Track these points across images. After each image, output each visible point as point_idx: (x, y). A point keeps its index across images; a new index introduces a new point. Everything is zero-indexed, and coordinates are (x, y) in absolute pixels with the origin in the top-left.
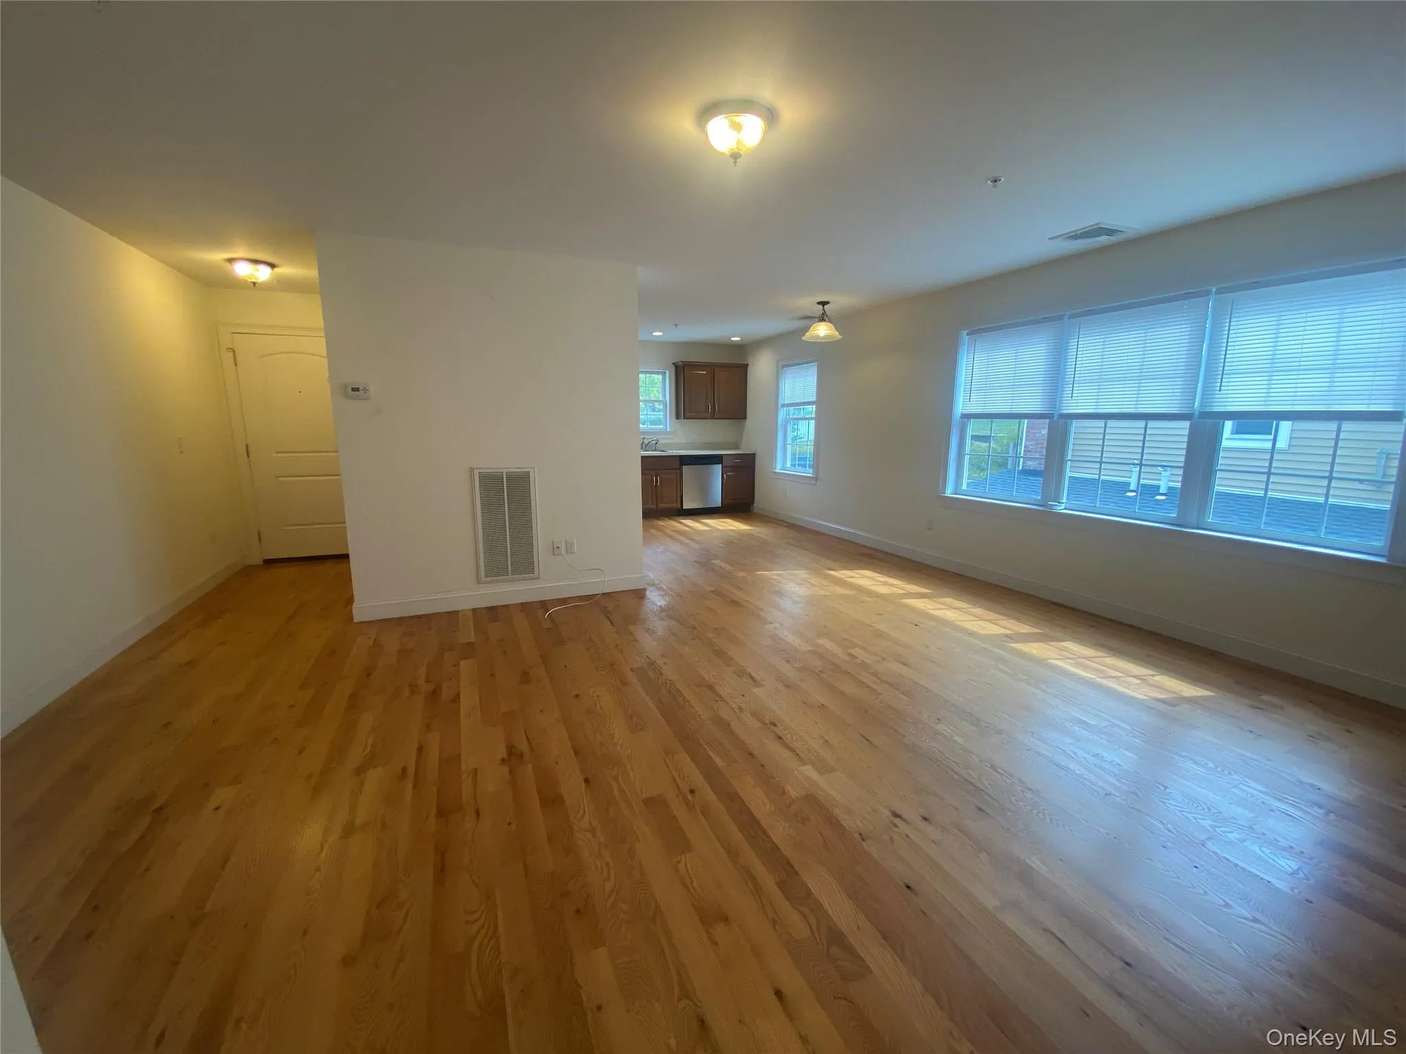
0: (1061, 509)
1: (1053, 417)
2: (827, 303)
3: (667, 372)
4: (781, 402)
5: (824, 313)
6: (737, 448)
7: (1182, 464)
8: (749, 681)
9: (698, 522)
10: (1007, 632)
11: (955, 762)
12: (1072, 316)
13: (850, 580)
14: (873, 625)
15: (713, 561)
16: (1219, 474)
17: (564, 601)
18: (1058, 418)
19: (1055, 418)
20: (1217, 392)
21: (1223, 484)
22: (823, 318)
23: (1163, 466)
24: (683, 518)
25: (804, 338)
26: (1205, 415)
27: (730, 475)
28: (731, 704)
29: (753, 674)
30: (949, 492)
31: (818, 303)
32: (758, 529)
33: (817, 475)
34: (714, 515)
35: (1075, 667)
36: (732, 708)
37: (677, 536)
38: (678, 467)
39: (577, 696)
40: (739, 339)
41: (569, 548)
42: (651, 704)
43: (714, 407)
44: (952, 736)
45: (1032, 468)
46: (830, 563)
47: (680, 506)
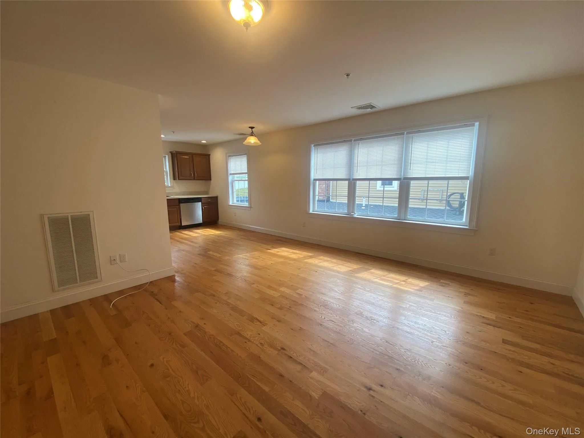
0: (356, 216)
1: (350, 180)
2: (254, 128)
3: (167, 156)
4: (230, 172)
5: (252, 132)
6: (207, 194)
7: (398, 197)
8: (258, 323)
9: (192, 231)
10: (351, 269)
11: (372, 344)
12: (354, 141)
13: (278, 253)
14: (299, 275)
15: (209, 253)
16: (410, 200)
17: (121, 293)
18: (352, 180)
19: (351, 181)
20: (409, 170)
21: (412, 204)
22: (252, 134)
23: (363, 197)
24: (183, 230)
25: (244, 143)
26: (405, 178)
27: (206, 207)
28: (255, 342)
29: (259, 318)
30: (311, 211)
31: (250, 127)
32: (225, 233)
33: (251, 205)
34: (199, 228)
35: (380, 280)
36: (256, 345)
37: (184, 241)
38: (178, 204)
39: (152, 365)
40: (206, 142)
41: (122, 258)
42: (207, 358)
43: (194, 174)
44: (363, 329)
45: (321, 199)
46: (265, 246)
47: (180, 224)
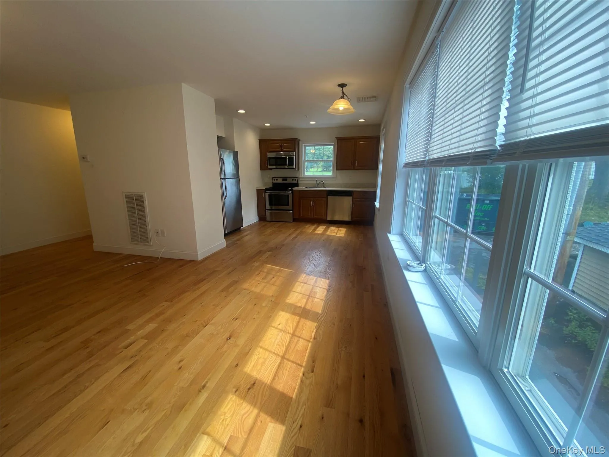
2: (345, 85)
5: (343, 92)
22: (342, 96)
27: (357, 203)
30: (393, 233)
31: (339, 85)
38: (325, 197)
40: (364, 120)
41: (162, 233)
47: (326, 218)
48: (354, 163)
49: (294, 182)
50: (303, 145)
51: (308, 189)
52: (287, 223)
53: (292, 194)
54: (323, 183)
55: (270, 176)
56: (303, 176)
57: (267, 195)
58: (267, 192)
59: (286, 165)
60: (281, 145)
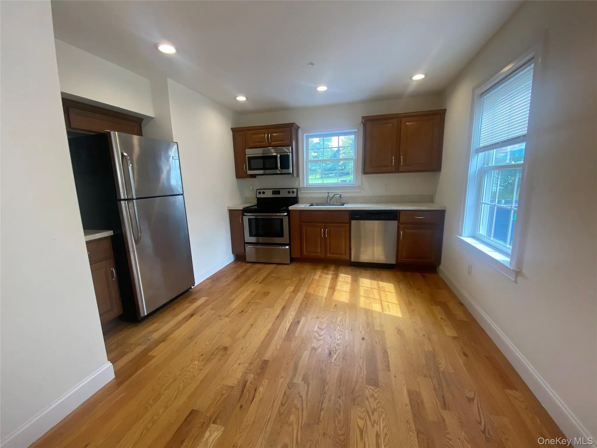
4: (475, 145)
27: (409, 233)
38: (348, 221)
40: (424, 76)
47: (348, 258)
48: (398, 160)
49: (291, 195)
50: (305, 135)
51: (315, 207)
52: (280, 266)
53: (287, 217)
54: (340, 197)
55: (253, 187)
56: (305, 186)
57: (246, 220)
58: (245, 214)
59: (276, 168)
60: (268, 136)
